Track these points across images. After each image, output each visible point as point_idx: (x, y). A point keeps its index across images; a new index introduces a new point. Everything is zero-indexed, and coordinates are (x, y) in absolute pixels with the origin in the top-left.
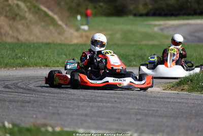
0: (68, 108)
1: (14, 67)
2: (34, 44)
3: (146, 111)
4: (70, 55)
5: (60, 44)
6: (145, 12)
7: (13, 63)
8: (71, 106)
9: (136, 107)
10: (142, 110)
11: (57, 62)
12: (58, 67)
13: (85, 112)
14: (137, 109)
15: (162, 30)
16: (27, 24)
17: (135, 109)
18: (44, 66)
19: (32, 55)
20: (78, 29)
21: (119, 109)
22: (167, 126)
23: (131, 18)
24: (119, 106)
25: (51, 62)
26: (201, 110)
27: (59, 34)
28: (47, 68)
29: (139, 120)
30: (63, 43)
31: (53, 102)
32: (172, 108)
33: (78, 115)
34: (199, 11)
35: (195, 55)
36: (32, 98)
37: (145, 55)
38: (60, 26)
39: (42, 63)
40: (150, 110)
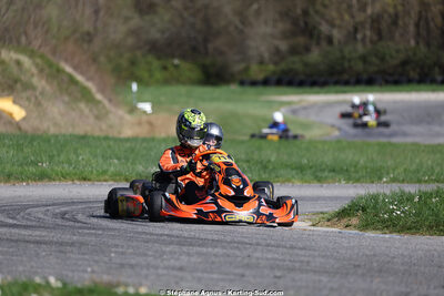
0: (146, 255)
1: (23, 180)
2: (57, 136)
3: (287, 263)
4: (127, 159)
5: (106, 138)
6: (261, 77)
7: (22, 173)
8: (150, 253)
9: (269, 256)
10: (280, 260)
11: (105, 172)
12: (105, 181)
13: (177, 264)
14: (272, 259)
15: (294, 112)
16: (36, 98)
17: (267, 259)
18: (79, 179)
19: (56, 158)
20: (133, 110)
21: (239, 259)
22: (332, 289)
23: (234, 87)
24: (237, 253)
25: (92, 172)
26: (389, 262)
27: (97, 118)
28: (87, 184)
29: (279, 277)
30: (111, 135)
31: (117, 246)
32: (335, 258)
33: (166, 268)
34: (365, 77)
35: (362, 162)
36: (75, 238)
37: (269, 161)
38: (99, 102)
39: (75, 174)
40: (294, 261)
